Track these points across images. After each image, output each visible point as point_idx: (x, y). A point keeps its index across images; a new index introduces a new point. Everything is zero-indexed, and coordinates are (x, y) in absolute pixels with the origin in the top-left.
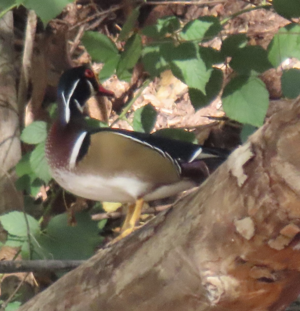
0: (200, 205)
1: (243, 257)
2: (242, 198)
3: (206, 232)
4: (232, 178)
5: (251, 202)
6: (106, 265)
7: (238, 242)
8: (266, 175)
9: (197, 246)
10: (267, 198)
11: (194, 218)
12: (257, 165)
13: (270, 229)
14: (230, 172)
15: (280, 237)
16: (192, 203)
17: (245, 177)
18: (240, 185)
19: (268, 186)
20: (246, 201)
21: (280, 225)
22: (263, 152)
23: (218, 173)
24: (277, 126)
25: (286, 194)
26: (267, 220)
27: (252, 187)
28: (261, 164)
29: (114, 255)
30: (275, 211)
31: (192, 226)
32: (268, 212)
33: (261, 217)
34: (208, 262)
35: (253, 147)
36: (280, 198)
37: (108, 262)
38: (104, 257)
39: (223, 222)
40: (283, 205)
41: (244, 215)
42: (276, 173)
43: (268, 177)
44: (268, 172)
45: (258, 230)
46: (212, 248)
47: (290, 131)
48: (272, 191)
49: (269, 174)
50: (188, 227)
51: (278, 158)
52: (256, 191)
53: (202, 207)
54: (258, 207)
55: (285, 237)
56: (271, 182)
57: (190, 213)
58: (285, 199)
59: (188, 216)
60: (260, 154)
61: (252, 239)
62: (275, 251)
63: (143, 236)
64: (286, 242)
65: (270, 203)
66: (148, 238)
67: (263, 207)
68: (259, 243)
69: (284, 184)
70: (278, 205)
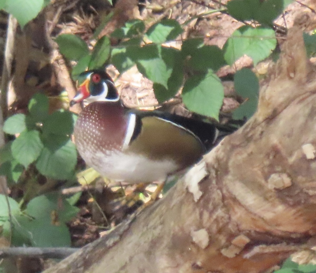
0: (160, 217)
1: (199, 263)
2: (198, 211)
3: (166, 241)
4: (188, 194)
5: (206, 215)
6: (77, 268)
7: (194, 250)
8: (219, 191)
9: (158, 253)
10: (220, 212)
11: (155, 228)
12: (210, 183)
13: (223, 239)
14: (187, 189)
15: (232, 247)
16: (153, 215)
17: (201, 193)
18: (196, 201)
19: (221, 202)
20: (201, 214)
21: (231, 236)
22: (217, 171)
23: (176, 188)
24: (228, 148)
25: (237, 209)
26: (220, 231)
27: (207, 201)
28: (214, 182)
29: (84, 259)
30: (227, 224)
31: (153, 235)
32: (221, 224)
33: (214, 229)
34: (168, 268)
35: (208, 166)
36: (231, 212)
37: (79, 265)
38: (75, 260)
39: (180, 233)
40: (234, 218)
41: (200, 226)
42: (227, 190)
43: (221, 194)
44: (221, 189)
45: (212, 241)
46: (171, 256)
47: (240, 153)
48: (225, 206)
49: (222, 191)
50: (150, 237)
51: (229, 177)
52: (210, 206)
53: (162, 218)
54: (212, 220)
55: (236, 246)
56: (224, 198)
57: (151, 224)
58: (236, 213)
59: (149, 226)
60: (213, 173)
61: (208, 247)
62: (226, 259)
63: (110, 242)
64: (237, 251)
65: (223, 217)
66: (115, 244)
67: (216, 220)
68: (213, 251)
69: (235, 200)
70: (230, 218)
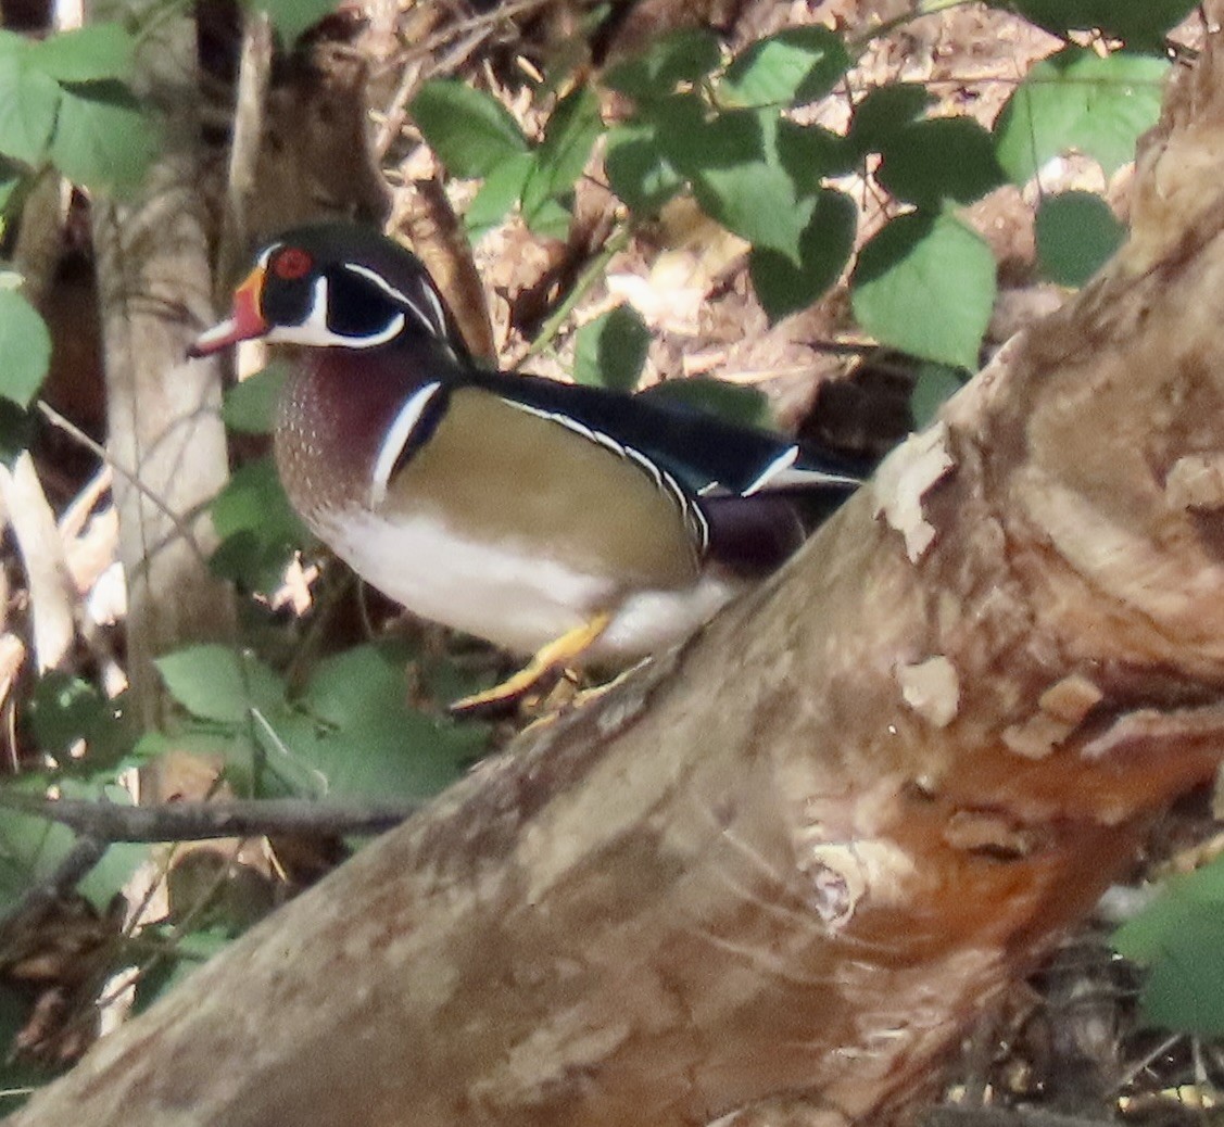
0: (790, 621)
1: (924, 781)
2: (920, 596)
3: (810, 707)
4: (886, 534)
5: (949, 608)
6: (498, 812)
7: (909, 737)
8: (994, 524)
9: (780, 750)
10: (998, 598)
11: (770, 661)
12: (964, 495)
13: (1008, 693)
14: (882, 516)
15: (1036, 719)
16: (763, 617)
17: (930, 532)
18: (914, 558)
19: (1000, 561)
20: (932, 607)
21: (1040, 680)
22: (985, 452)
23: (843, 517)
24: (1026, 372)
25: (1055, 584)
26: (998, 665)
27: (951, 562)
28: (977, 491)
29: (522, 780)
30: (1023, 637)
31: (764, 685)
32: (1002, 640)
33: (979, 658)
34: (813, 798)
35: (954, 439)
36: (1037, 597)
37: (503, 804)
38: (490, 787)
39: (860, 674)
40: (1047, 617)
41: (926, 648)
42: (1024, 519)
43: (1000, 534)
44: (999, 516)
45: (971, 699)
46: (829, 755)
47: (1068, 389)
48: (1015, 574)
49: (1003, 523)
50: (752, 692)
51: (1032, 472)
52: (965, 576)
53: (794, 628)
54: (970, 625)
55: (1056, 717)
56: (1011, 547)
57: (757, 648)
58: (1053, 599)
59: (750, 656)
60: (974, 462)
61: (953, 725)
62: (1022, 762)
63: (610, 721)
64: (1058, 733)
65: (1007, 615)
66: (629, 724)
67: (986, 626)
68: (975, 735)
69: (1049, 551)
70: (1032, 618)
